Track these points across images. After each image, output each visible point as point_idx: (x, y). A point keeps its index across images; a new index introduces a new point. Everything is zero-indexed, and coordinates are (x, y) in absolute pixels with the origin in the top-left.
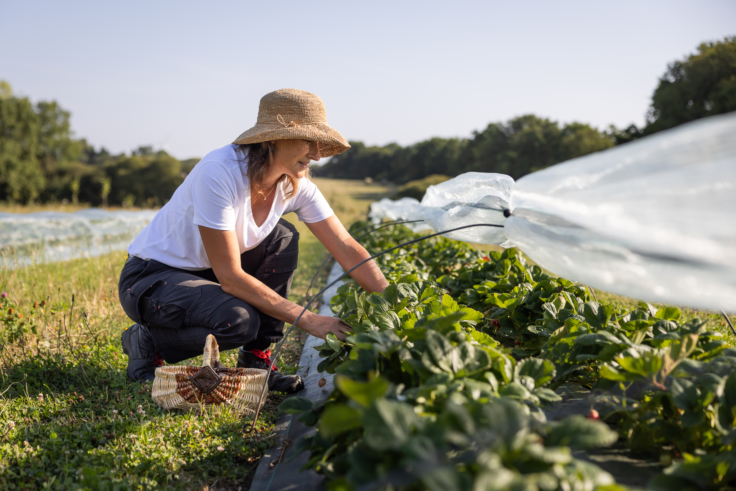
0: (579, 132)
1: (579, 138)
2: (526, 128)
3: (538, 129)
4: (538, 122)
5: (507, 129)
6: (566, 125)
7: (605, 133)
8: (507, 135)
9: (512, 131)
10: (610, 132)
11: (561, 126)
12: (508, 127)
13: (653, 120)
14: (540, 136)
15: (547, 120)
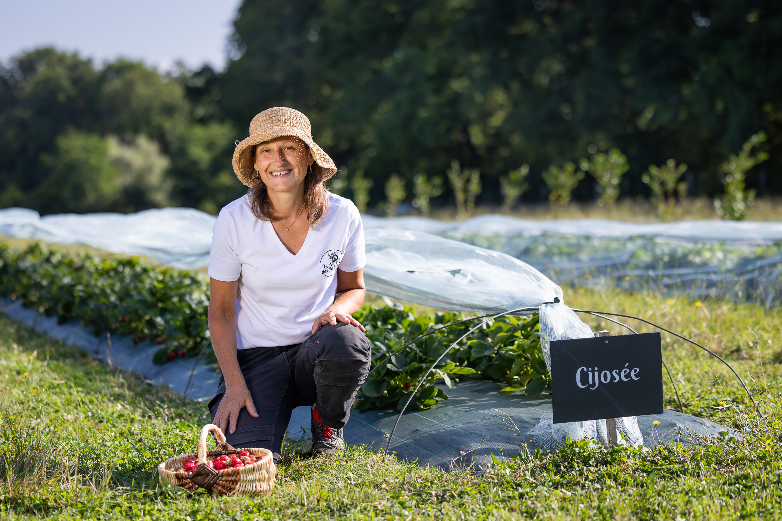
0: (129, 76)
1: (129, 86)
2: (42, 70)
3: (61, 72)
4: (61, 59)
5: (11, 72)
6: (105, 63)
7: (168, 74)
8: (11, 82)
9: (18, 75)
10: (176, 73)
11: (98, 66)
12: (12, 69)
13: (237, 55)
14: (65, 83)
15: (75, 55)
